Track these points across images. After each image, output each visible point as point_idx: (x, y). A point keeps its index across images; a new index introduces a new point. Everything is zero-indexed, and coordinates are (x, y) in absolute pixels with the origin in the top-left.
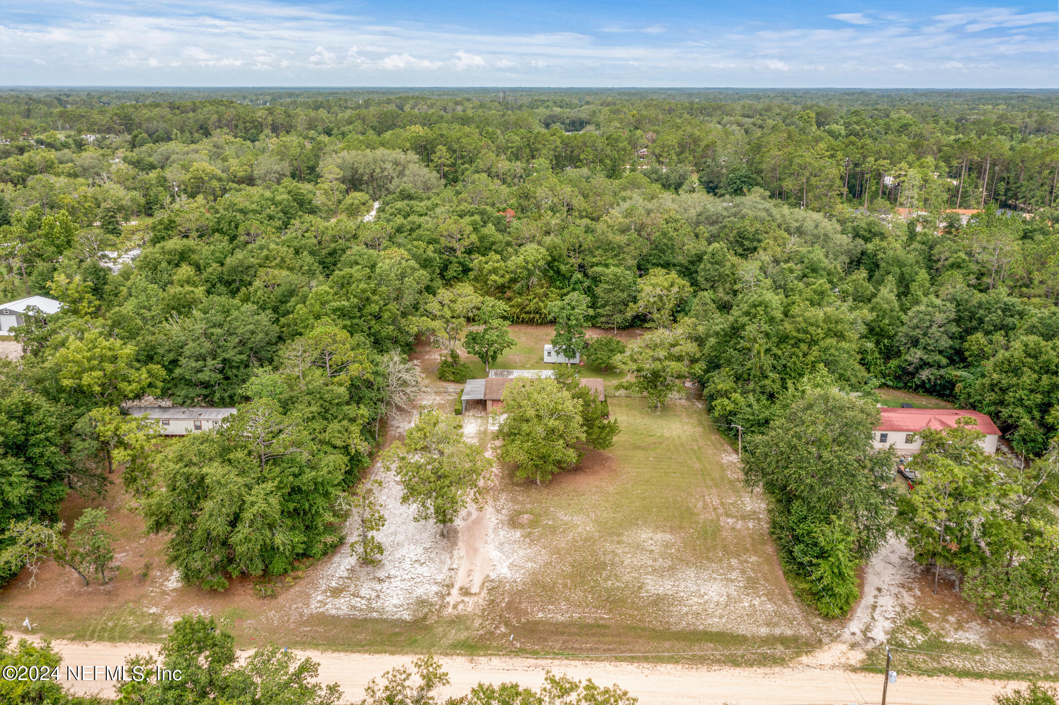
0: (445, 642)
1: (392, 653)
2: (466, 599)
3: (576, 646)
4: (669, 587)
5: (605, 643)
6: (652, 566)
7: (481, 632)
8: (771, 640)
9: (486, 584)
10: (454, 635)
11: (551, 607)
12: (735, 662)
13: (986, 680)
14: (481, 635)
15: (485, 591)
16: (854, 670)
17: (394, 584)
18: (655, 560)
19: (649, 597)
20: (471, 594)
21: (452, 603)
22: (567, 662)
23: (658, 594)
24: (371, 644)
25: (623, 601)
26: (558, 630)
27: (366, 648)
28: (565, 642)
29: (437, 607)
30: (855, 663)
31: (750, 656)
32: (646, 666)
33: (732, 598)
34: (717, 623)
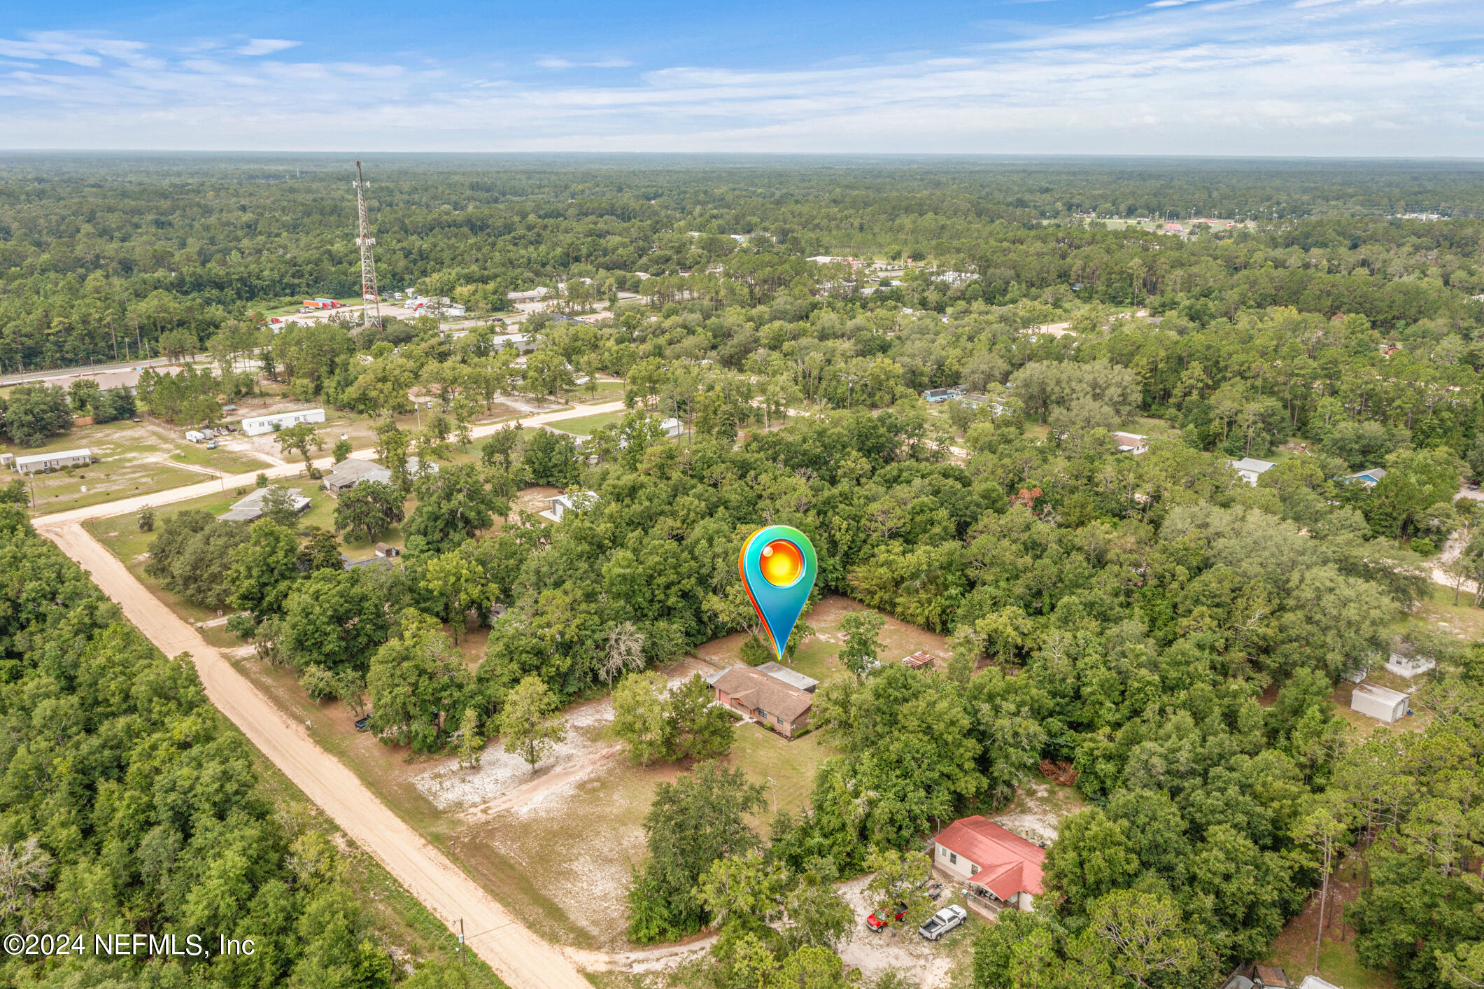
0: (432, 829)
1: (404, 821)
2: (479, 814)
3: (480, 868)
4: (586, 870)
5: (495, 876)
6: (602, 853)
7: (455, 835)
8: (573, 928)
9: (502, 812)
10: (441, 828)
11: (509, 843)
12: (531, 926)
14: (452, 836)
15: (495, 815)
16: (582, 971)
18: (611, 850)
20: (486, 813)
21: (469, 812)
22: (461, 873)
24: (405, 811)
26: (490, 856)
27: (400, 812)
28: (480, 863)
30: (590, 969)
31: (547, 929)
32: (489, 898)
33: (605, 897)
34: (568, 903)
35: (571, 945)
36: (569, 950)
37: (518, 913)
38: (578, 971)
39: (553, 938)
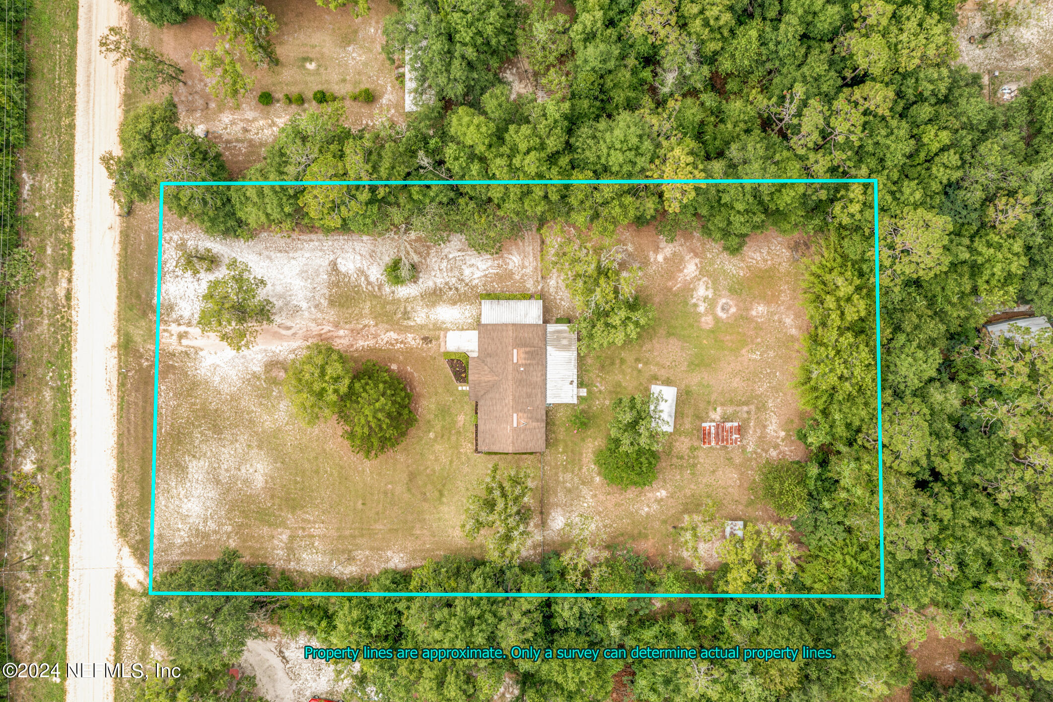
0: (131, 329)
1: (119, 298)
2: (175, 337)
3: (132, 411)
4: (196, 476)
5: (136, 428)
6: (219, 467)
7: (141, 350)
8: (144, 531)
9: (192, 350)
10: (137, 335)
11: (171, 394)
12: (121, 506)
13: (113, 653)
14: (138, 351)
15: (184, 349)
16: (119, 577)
17: (190, 285)
18: (227, 470)
19: (185, 461)
20: (180, 340)
21: (169, 328)
22: (116, 404)
23: (187, 468)
24: (129, 282)
25: (180, 442)
26: (148, 400)
27: (123, 280)
28: (136, 404)
29: (166, 319)
30: (125, 579)
31: (128, 517)
32: (115, 452)
33: (184, 518)
34: (160, 503)
35: (130, 547)
36: (126, 550)
37: (121, 485)
38: (116, 576)
39: (124, 529)
